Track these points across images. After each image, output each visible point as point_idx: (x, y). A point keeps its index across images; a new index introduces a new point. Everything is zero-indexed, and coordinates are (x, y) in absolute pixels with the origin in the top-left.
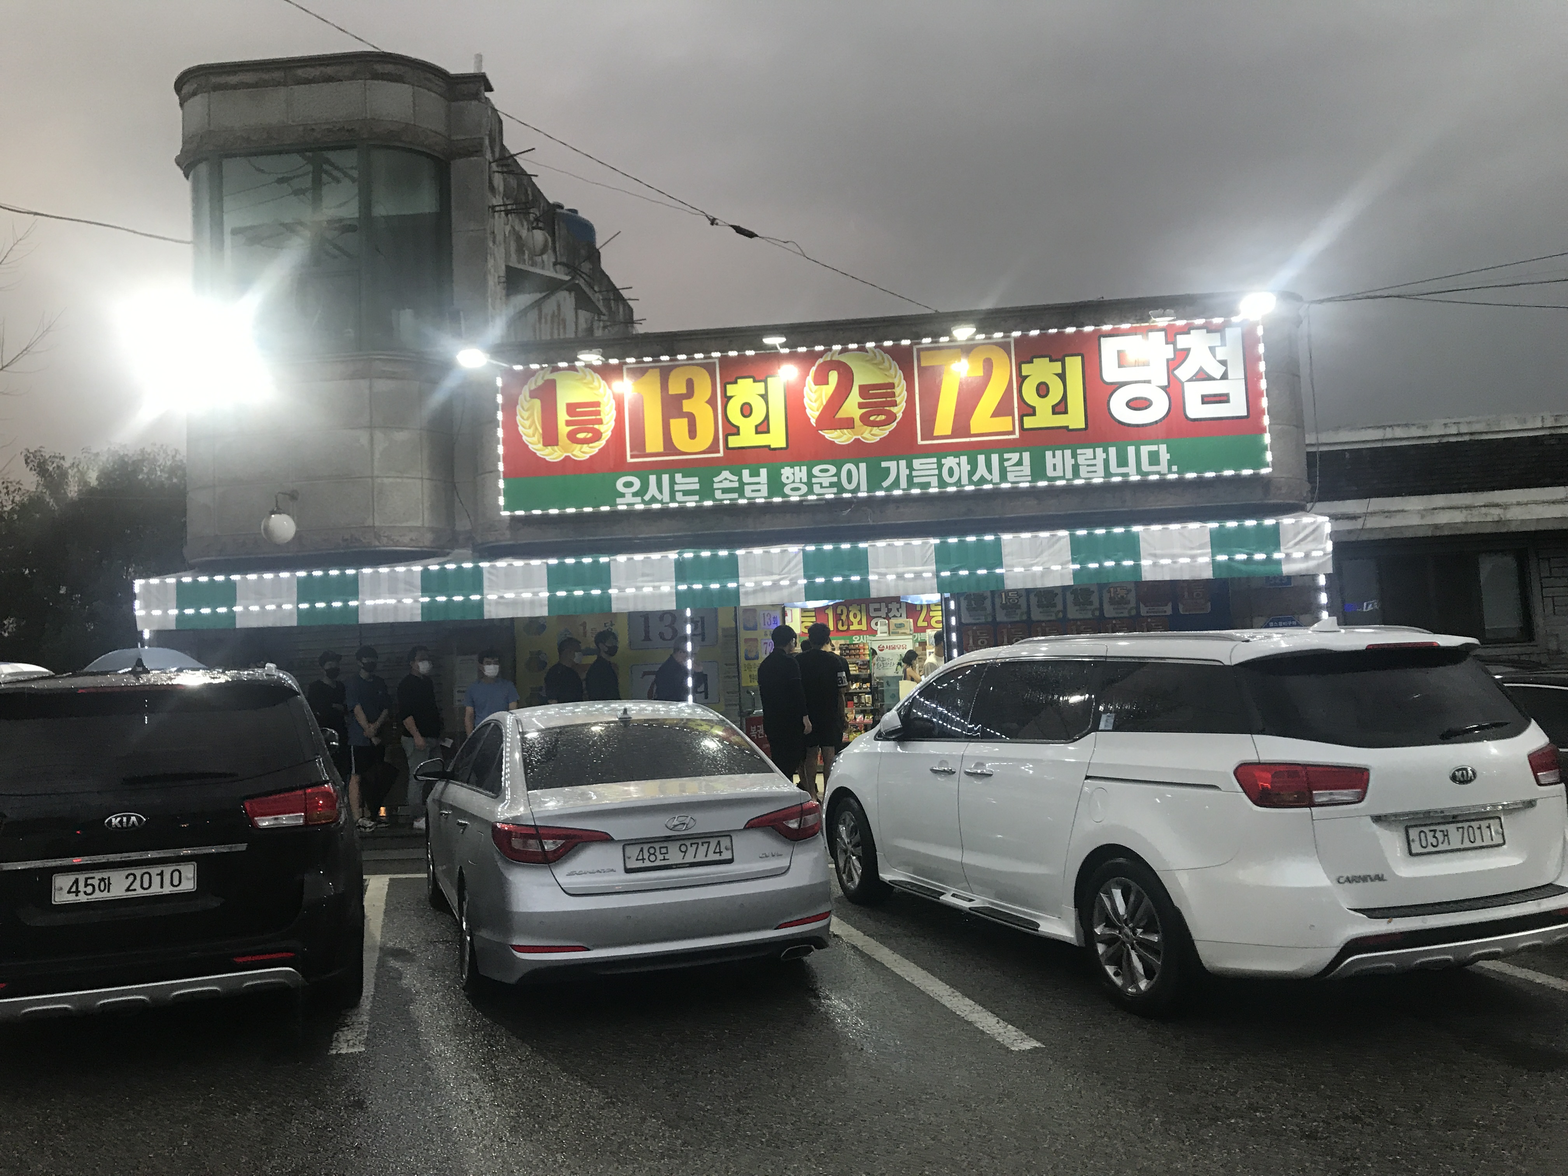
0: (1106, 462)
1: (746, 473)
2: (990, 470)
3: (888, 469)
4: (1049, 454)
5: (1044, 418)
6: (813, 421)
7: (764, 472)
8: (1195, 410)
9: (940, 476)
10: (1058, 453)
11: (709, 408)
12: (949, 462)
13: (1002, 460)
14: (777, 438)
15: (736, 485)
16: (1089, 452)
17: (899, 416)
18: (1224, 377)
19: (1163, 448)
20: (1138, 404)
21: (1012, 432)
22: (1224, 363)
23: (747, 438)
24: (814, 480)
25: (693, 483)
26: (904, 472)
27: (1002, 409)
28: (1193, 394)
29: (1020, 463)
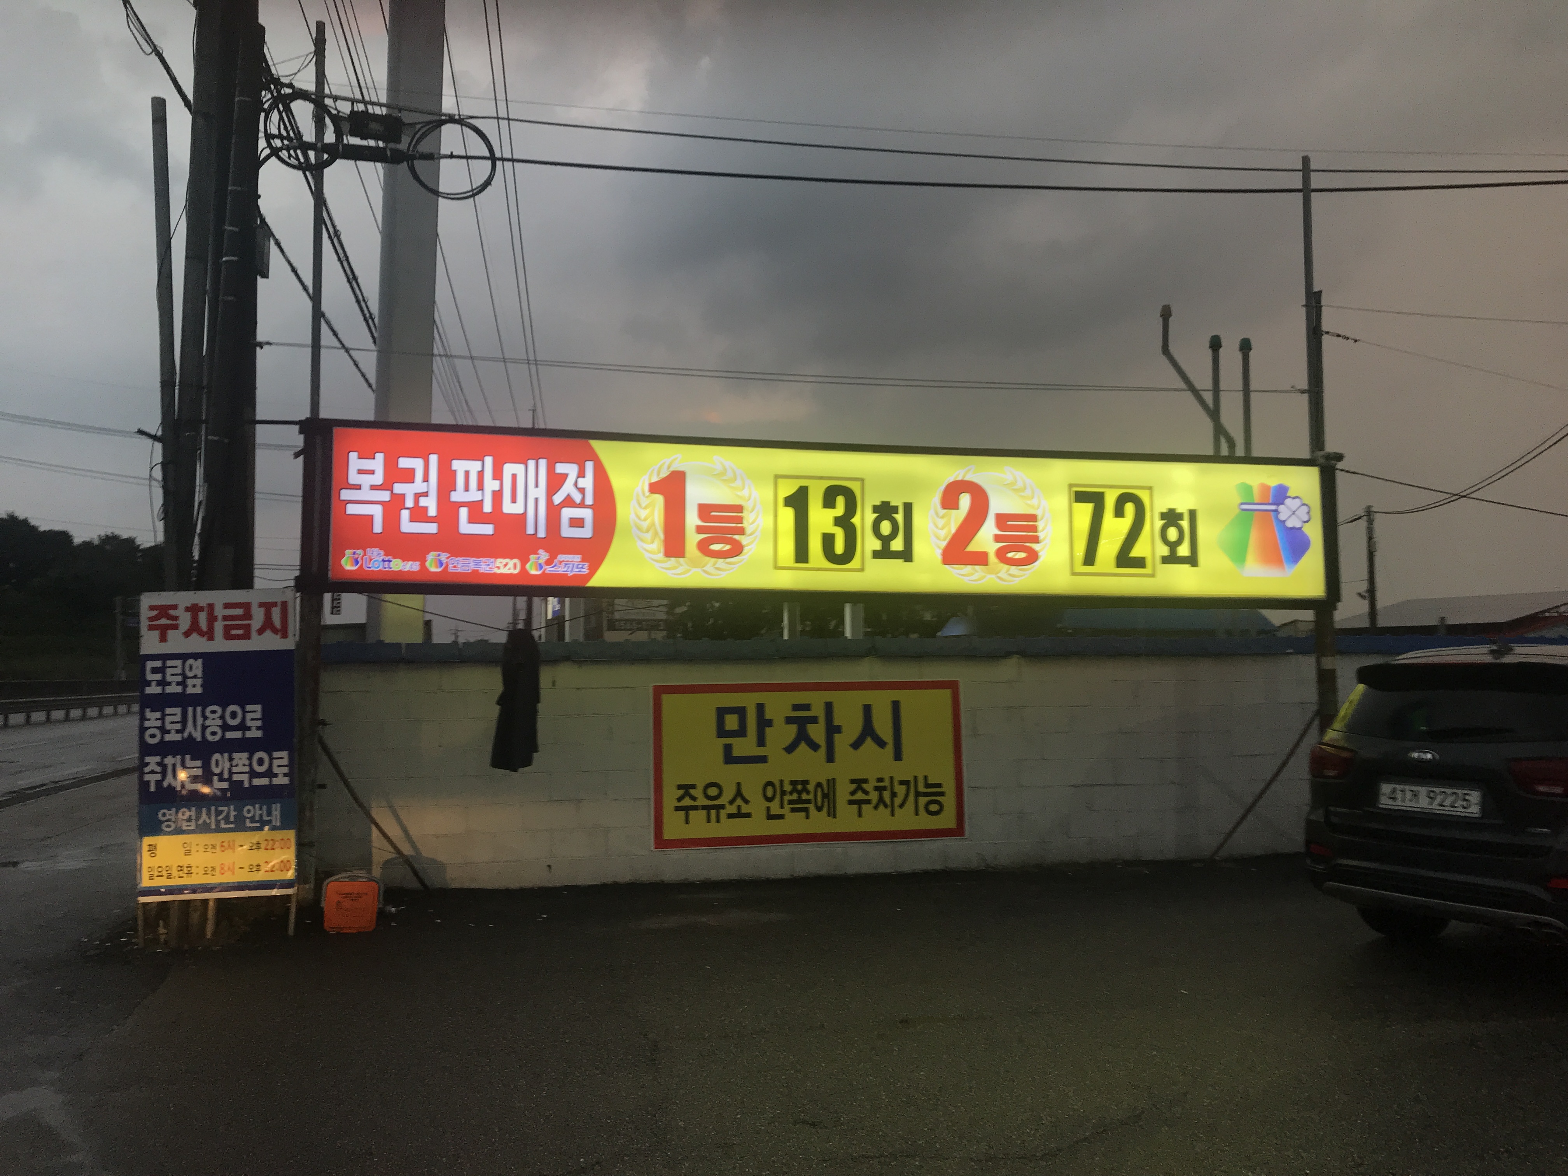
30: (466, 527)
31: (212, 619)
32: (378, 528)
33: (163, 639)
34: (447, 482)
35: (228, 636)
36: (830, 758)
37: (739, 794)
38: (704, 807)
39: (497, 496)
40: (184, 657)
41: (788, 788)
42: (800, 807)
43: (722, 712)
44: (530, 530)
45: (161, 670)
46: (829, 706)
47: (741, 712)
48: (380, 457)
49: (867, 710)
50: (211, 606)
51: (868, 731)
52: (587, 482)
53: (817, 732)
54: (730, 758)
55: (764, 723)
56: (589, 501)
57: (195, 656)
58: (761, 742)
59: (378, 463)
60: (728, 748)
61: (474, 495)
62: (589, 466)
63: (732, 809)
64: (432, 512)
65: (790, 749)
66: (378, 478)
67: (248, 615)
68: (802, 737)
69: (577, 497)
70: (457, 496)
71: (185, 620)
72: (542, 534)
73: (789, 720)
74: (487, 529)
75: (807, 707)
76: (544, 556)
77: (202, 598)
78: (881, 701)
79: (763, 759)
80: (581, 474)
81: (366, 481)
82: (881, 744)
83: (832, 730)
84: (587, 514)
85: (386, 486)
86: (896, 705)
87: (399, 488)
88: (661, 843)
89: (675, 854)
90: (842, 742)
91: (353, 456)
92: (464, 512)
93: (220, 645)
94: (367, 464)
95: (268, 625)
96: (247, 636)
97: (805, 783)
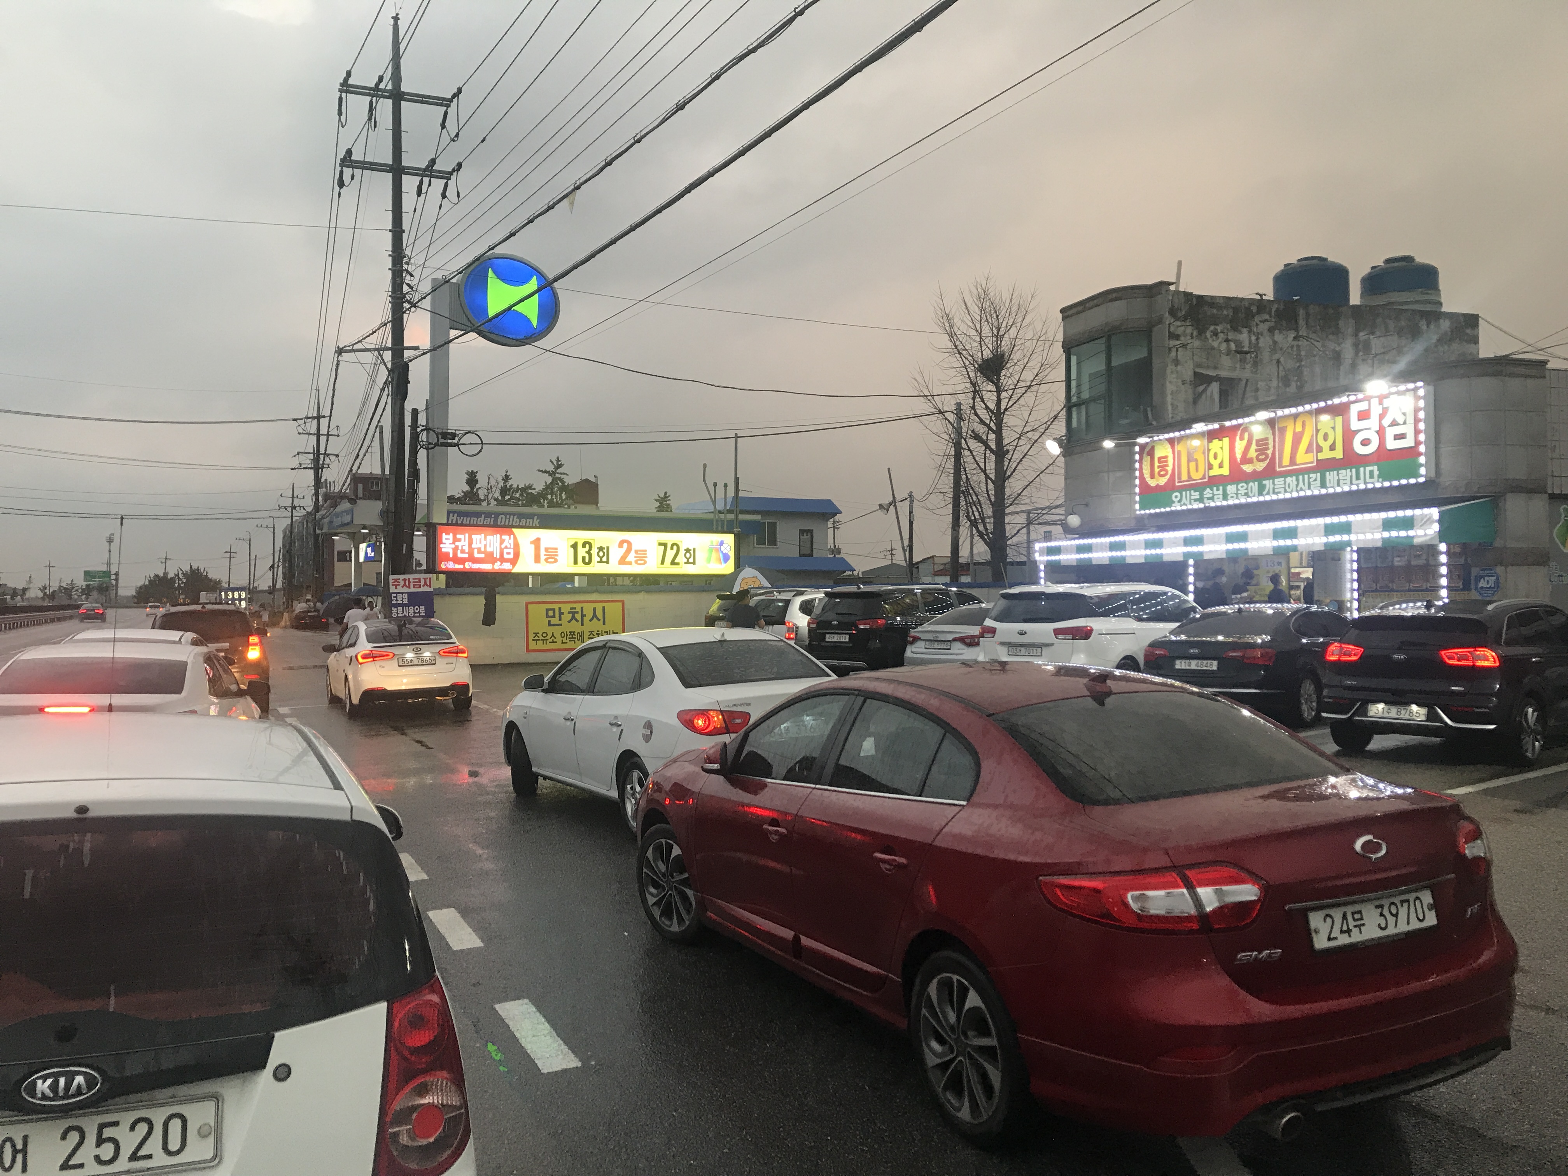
0: (1351, 477)
1: (1215, 488)
2: (1304, 484)
3: (1265, 485)
4: (1328, 473)
5: (1326, 454)
6: (1239, 460)
7: (1221, 488)
8: (1392, 444)
9: (1285, 488)
10: (1331, 473)
11: (1203, 456)
12: (1289, 480)
13: (1309, 478)
14: (1225, 471)
15: (1211, 495)
16: (1344, 471)
17: (1270, 455)
18: (1405, 423)
19: (1376, 468)
20: (1365, 442)
21: (1312, 462)
22: (1404, 414)
23: (1215, 472)
24: (1239, 492)
25: (1196, 495)
26: (1272, 486)
27: (1308, 450)
28: (1390, 433)
29: (1315, 480)
30: (476, 555)
31: (410, 582)
32: (451, 555)
33: (396, 588)
34: (471, 542)
35: (414, 587)
36: (582, 625)
37: (553, 635)
38: (543, 640)
39: (485, 546)
40: (402, 593)
41: (569, 634)
42: (572, 639)
43: (547, 610)
44: (495, 556)
45: (396, 597)
46: (582, 608)
47: (554, 610)
48: (451, 534)
49: (594, 609)
50: (409, 579)
51: (595, 615)
52: (512, 541)
53: (578, 616)
54: (550, 624)
55: (561, 614)
56: (512, 547)
57: (405, 593)
58: (560, 620)
59: (451, 536)
60: (549, 621)
61: (478, 546)
62: (512, 536)
63: (551, 640)
64: (467, 551)
65: (569, 622)
66: (451, 541)
67: (420, 581)
68: (573, 617)
69: (509, 546)
70: (473, 546)
71: (402, 583)
72: (498, 557)
73: (569, 613)
74: (482, 556)
75: (575, 608)
76: (499, 563)
77: (407, 576)
78: (599, 607)
79: (561, 625)
80: (510, 538)
81: (447, 542)
82: (599, 620)
83: (583, 616)
84: (512, 551)
85: (453, 543)
86: (604, 608)
87: (457, 544)
88: (528, 650)
89: (533, 654)
90: (586, 619)
91: (444, 534)
92: (476, 551)
93: (412, 590)
94: (447, 537)
95: (425, 584)
96: (420, 587)
97: (574, 632)
